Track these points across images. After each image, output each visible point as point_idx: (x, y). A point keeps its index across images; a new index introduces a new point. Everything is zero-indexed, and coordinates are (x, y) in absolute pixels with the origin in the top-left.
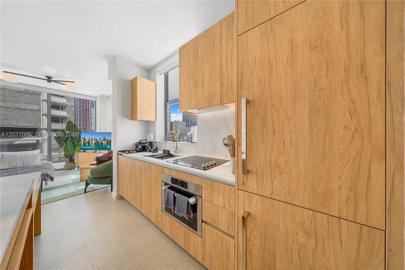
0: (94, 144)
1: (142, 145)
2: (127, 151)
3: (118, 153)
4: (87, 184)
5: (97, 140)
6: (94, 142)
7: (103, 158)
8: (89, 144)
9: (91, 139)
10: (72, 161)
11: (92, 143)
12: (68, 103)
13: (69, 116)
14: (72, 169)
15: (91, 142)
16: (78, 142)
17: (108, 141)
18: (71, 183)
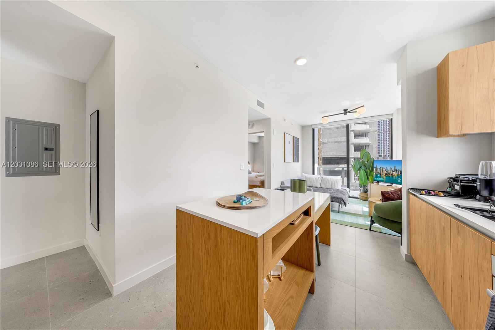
0: (385, 175)
1: (461, 184)
2: (422, 190)
3: (409, 191)
4: (372, 222)
5: (387, 170)
6: (385, 172)
7: (390, 194)
8: (380, 175)
9: (382, 168)
10: (366, 191)
11: (383, 174)
12: (371, 129)
13: (372, 142)
14: (365, 200)
15: (382, 172)
16: (371, 171)
17: (398, 171)
18: (361, 215)
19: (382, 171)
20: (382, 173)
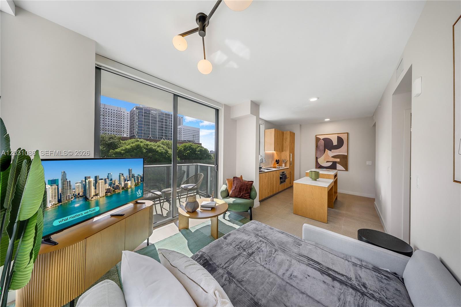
0: (105, 194)
5: (111, 180)
6: (103, 187)
8: (86, 199)
9: (92, 180)
11: (96, 195)
17: (138, 178)
19: (93, 188)
20: (93, 193)
